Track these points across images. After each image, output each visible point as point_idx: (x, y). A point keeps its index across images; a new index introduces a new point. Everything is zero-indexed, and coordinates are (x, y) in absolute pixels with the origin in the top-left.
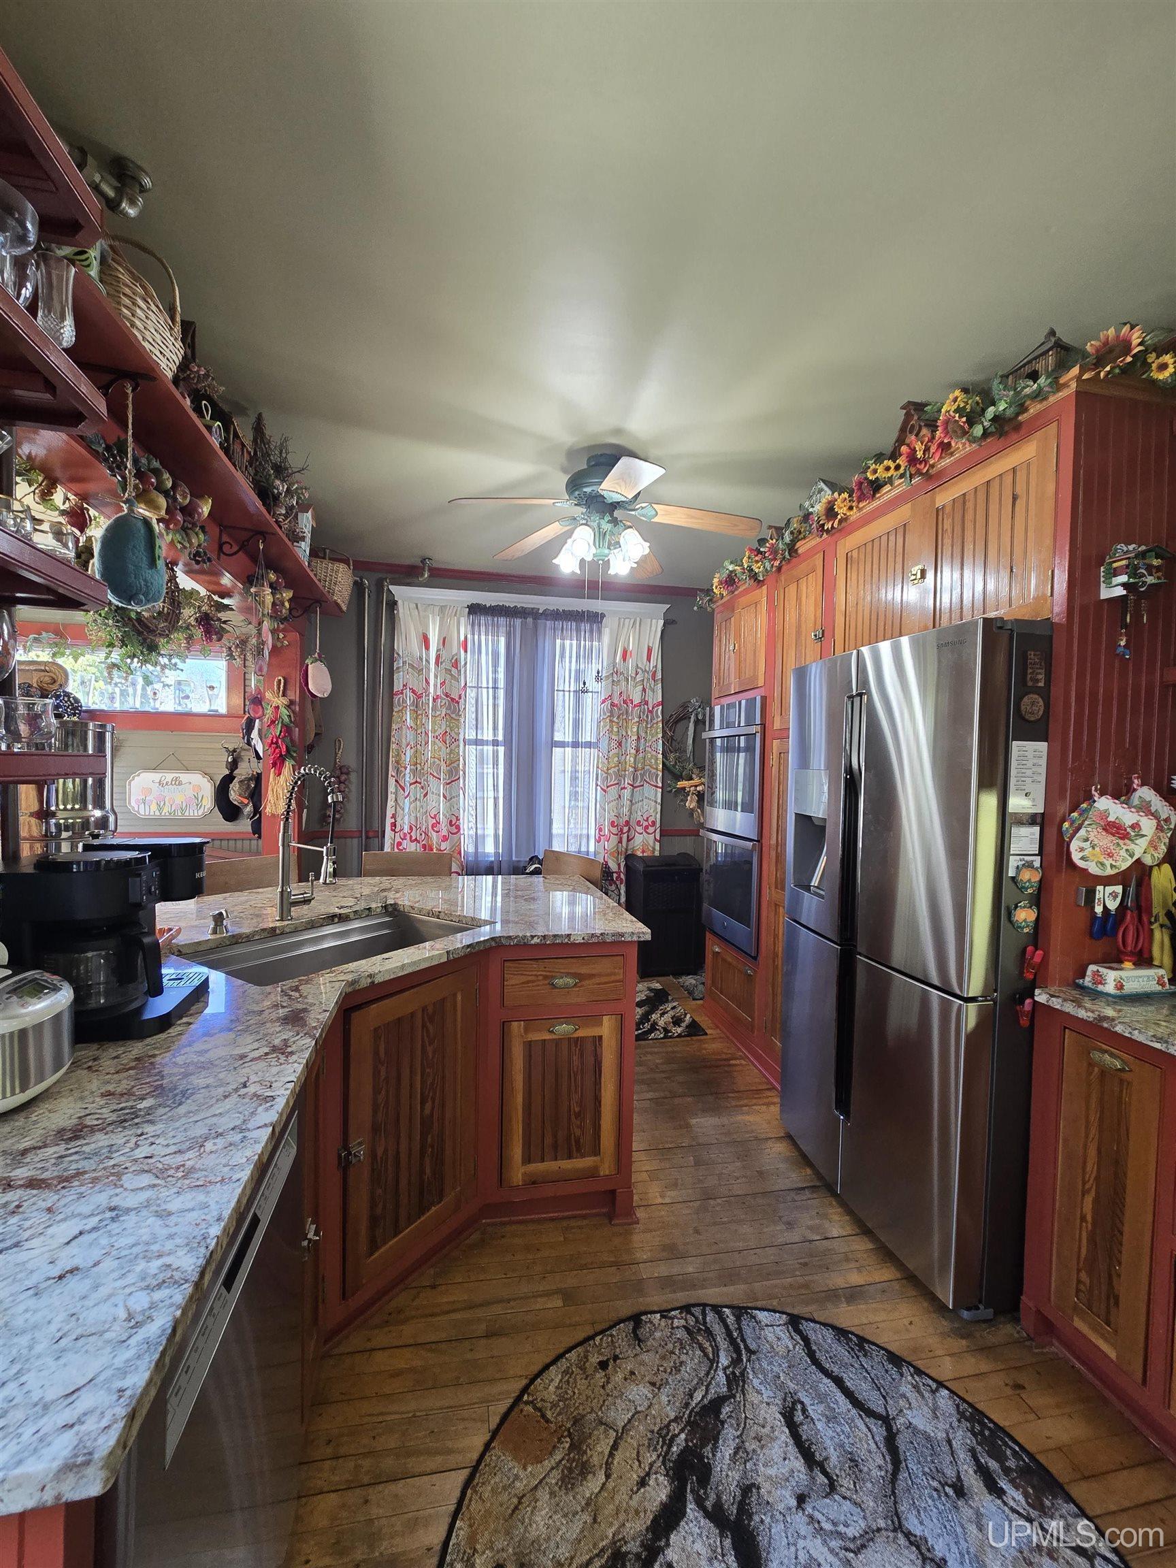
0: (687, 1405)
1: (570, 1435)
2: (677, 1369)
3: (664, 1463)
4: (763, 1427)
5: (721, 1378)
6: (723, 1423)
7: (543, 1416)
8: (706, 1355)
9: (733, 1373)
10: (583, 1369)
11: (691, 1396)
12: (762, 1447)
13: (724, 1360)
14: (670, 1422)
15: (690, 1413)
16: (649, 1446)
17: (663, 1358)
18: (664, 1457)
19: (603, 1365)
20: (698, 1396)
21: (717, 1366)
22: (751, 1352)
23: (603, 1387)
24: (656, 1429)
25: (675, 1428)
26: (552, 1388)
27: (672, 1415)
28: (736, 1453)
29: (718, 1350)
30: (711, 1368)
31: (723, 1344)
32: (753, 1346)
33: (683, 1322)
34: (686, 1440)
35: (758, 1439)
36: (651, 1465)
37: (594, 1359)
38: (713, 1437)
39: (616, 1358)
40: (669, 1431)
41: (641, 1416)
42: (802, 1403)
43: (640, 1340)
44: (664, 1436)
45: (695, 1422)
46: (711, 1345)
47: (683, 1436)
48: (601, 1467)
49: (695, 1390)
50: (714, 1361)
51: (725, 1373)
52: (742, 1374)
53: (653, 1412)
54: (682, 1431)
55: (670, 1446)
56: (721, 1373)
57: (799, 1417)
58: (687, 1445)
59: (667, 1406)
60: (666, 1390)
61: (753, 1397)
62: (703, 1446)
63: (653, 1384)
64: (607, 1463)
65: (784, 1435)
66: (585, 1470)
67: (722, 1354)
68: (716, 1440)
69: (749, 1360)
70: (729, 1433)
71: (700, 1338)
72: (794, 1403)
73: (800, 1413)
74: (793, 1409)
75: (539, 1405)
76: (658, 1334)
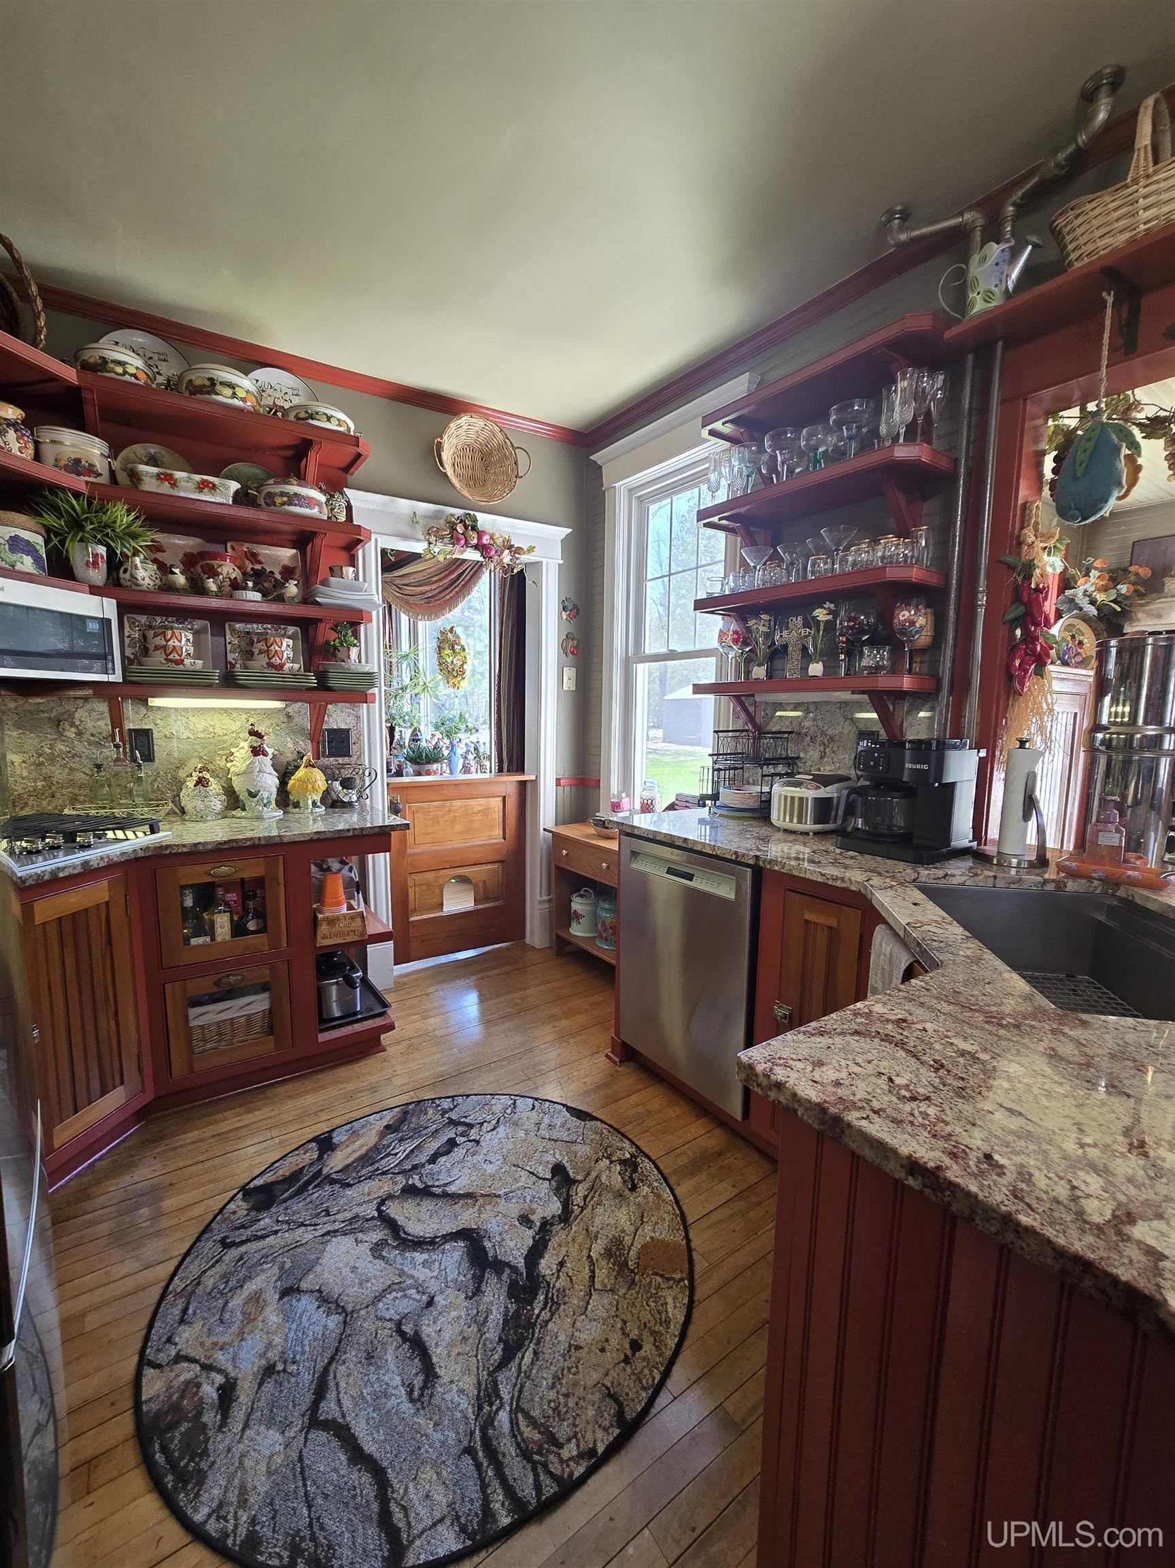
0: (538, 1343)
1: (632, 1271)
2: (557, 1378)
3: (548, 1284)
4: (459, 1354)
5: (505, 1391)
6: (500, 1340)
7: (662, 1276)
8: (527, 1416)
9: (491, 1405)
10: (654, 1333)
11: (536, 1353)
12: (462, 1331)
13: (503, 1417)
14: (551, 1319)
15: (533, 1336)
16: (564, 1290)
17: (575, 1384)
18: (549, 1287)
19: (636, 1346)
20: (528, 1356)
21: (511, 1404)
22: (469, 1451)
23: (625, 1322)
24: (562, 1306)
25: (545, 1315)
26: (670, 1300)
27: (550, 1325)
28: (487, 1317)
29: (512, 1430)
30: (519, 1398)
31: (507, 1447)
32: (467, 1460)
33: (565, 1454)
34: (533, 1309)
35: (465, 1339)
36: (558, 1278)
37: (648, 1349)
38: (510, 1322)
39: (627, 1360)
40: (550, 1311)
41: (578, 1311)
42: (412, 1400)
43: (609, 1395)
44: (553, 1304)
45: (526, 1328)
46: (521, 1434)
47: (536, 1311)
48: (597, 1260)
49: (532, 1363)
50: (518, 1409)
51: (501, 1399)
52: (480, 1408)
53: (569, 1320)
54: (538, 1316)
55: (546, 1298)
56: (506, 1398)
57: (418, 1382)
58: (531, 1305)
59: (559, 1331)
60: (562, 1348)
61: (469, 1383)
62: (517, 1311)
63: (578, 1348)
64: (594, 1264)
65: (438, 1354)
66: (608, 1253)
67: (506, 1428)
68: (506, 1322)
69: (472, 1433)
70: (492, 1333)
71: (537, 1437)
72: (422, 1395)
73: (416, 1388)
74: (422, 1389)
75: (671, 1282)
76: (591, 1412)
